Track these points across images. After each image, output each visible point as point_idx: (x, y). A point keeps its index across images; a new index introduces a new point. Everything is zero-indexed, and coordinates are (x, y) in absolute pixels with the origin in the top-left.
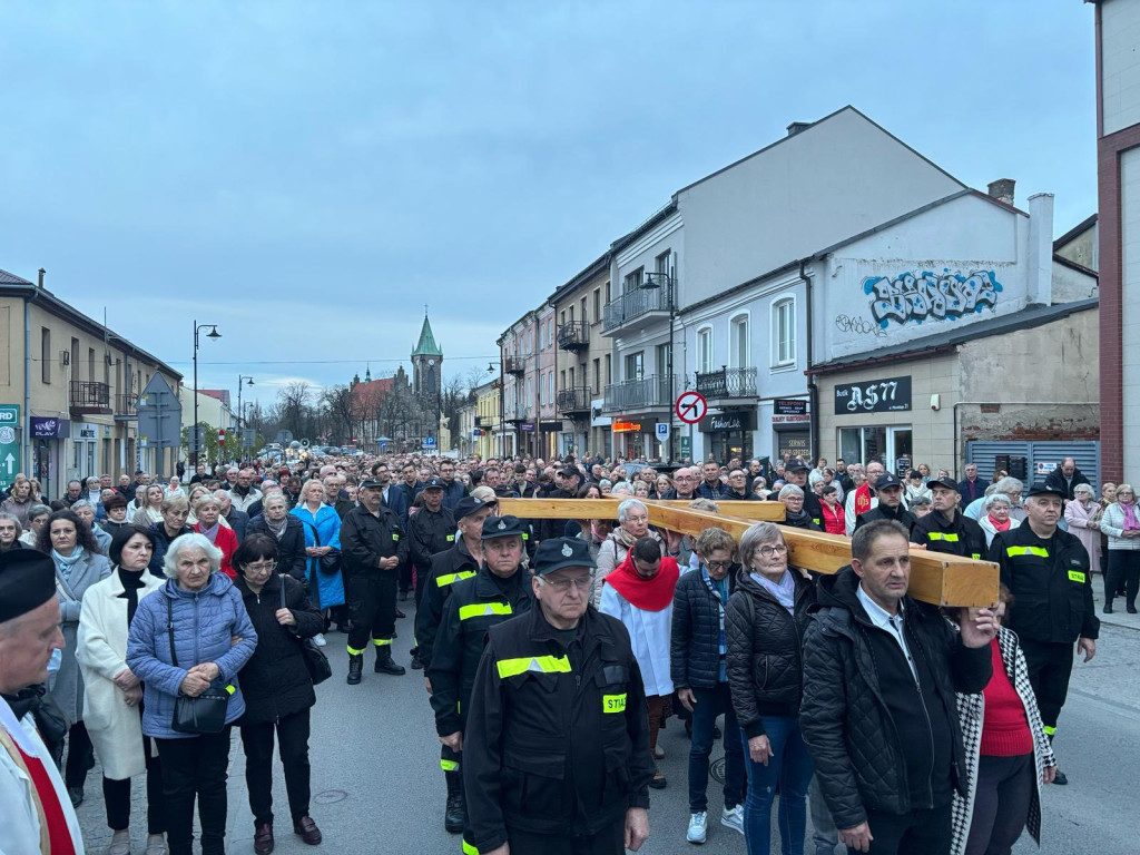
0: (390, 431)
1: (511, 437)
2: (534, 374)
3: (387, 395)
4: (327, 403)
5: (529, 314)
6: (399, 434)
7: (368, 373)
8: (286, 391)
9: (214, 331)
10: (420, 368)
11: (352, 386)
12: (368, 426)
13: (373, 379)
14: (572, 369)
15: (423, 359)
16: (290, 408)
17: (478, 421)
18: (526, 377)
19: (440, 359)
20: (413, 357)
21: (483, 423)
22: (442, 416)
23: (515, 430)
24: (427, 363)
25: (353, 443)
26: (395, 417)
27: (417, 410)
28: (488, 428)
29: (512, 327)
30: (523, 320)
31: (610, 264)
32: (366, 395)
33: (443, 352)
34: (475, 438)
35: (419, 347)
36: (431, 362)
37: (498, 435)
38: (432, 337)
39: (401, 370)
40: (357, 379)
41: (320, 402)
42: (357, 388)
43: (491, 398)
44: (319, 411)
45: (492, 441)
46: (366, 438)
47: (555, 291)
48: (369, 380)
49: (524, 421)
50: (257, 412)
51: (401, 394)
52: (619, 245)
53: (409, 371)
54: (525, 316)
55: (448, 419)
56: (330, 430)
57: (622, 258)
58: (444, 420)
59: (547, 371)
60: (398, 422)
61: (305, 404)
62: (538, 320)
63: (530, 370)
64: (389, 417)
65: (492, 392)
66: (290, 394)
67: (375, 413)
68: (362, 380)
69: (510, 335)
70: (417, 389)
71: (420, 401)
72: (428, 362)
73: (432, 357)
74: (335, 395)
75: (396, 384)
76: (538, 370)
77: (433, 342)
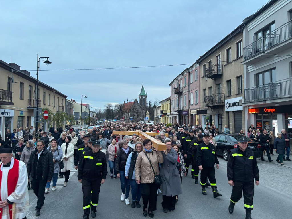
0: (133, 116)
1: (176, 117)
2: (187, 93)
3: (132, 106)
4: (117, 108)
5: (186, 70)
6: (136, 117)
7: (128, 101)
8: (107, 105)
9: (48, 60)
10: (141, 99)
11: (124, 104)
12: (127, 114)
14: (210, 88)
15: (142, 96)
16: (108, 110)
17: (161, 112)
18: (183, 95)
19: (146, 96)
20: (139, 96)
21: (164, 112)
22: (147, 111)
23: (178, 114)
25: (123, 119)
26: (134, 112)
27: (140, 110)
28: (165, 114)
29: (177, 77)
30: (182, 74)
31: (243, 30)
32: (127, 106)
33: (147, 95)
34: (160, 117)
35: (141, 93)
36: (144, 97)
37: (170, 116)
38: (144, 91)
39: (136, 100)
40: (125, 102)
41: (115, 108)
42: (125, 104)
43: (166, 104)
44: (115, 110)
45: (166, 118)
46: (127, 118)
47: (199, 58)
48: (128, 102)
49: (182, 111)
50: (100, 110)
51: (136, 106)
52: (248, 19)
53: (138, 100)
54: (184, 72)
55: (149, 112)
56: (118, 115)
57: (251, 26)
58: (148, 112)
59: (194, 91)
60: (135, 113)
61: (111, 108)
62: (189, 72)
63: (185, 91)
64: (133, 112)
65: (167, 102)
66: (108, 106)
67: (129, 111)
68: (126, 102)
69: (175, 81)
70: (140, 104)
71: (141, 108)
72: (143, 97)
73: (144, 96)
74: (119, 106)
75: (135, 103)
76: (189, 91)
77: (144, 92)
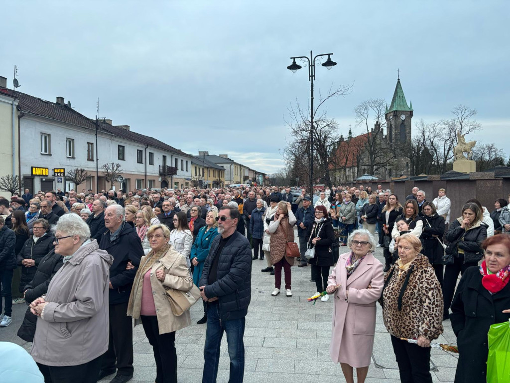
7: (350, 133)
10: (393, 123)
11: (339, 144)
13: (354, 136)
15: (396, 114)
19: (410, 114)
20: (386, 115)
24: (399, 118)
33: (413, 108)
35: (392, 106)
36: (403, 117)
38: (403, 97)
39: (377, 126)
42: (342, 145)
48: (351, 137)
68: (346, 139)
70: (391, 140)
72: (400, 115)
73: (403, 112)
75: (373, 138)
77: (404, 101)
